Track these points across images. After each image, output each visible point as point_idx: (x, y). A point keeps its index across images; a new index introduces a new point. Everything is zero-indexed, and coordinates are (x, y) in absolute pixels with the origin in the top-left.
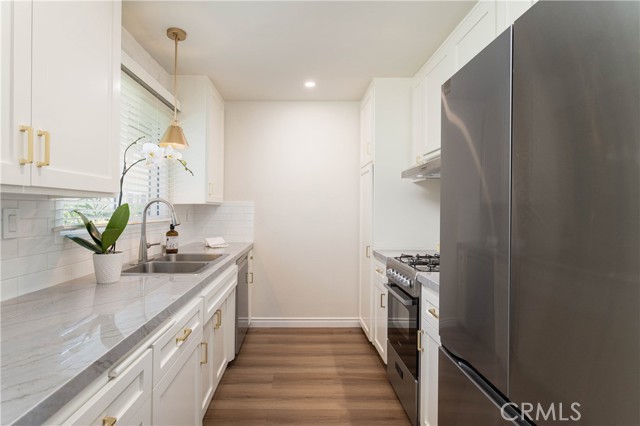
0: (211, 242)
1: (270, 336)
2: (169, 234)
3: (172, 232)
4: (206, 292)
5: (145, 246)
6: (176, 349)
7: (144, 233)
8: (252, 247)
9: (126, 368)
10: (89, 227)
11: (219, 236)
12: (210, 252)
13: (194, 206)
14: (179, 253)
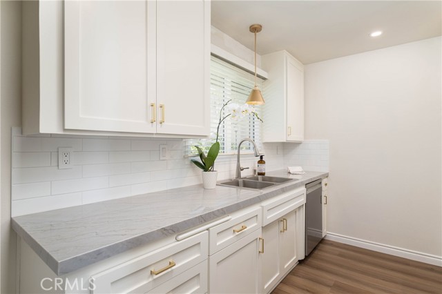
0: (292, 170)
1: (340, 250)
2: (259, 162)
3: (261, 161)
4: (266, 204)
5: (240, 169)
6: (232, 236)
7: (238, 161)
8: (326, 176)
9: (188, 238)
10: (201, 155)
11: (299, 166)
12: (291, 177)
13: (283, 143)
14: (266, 175)
